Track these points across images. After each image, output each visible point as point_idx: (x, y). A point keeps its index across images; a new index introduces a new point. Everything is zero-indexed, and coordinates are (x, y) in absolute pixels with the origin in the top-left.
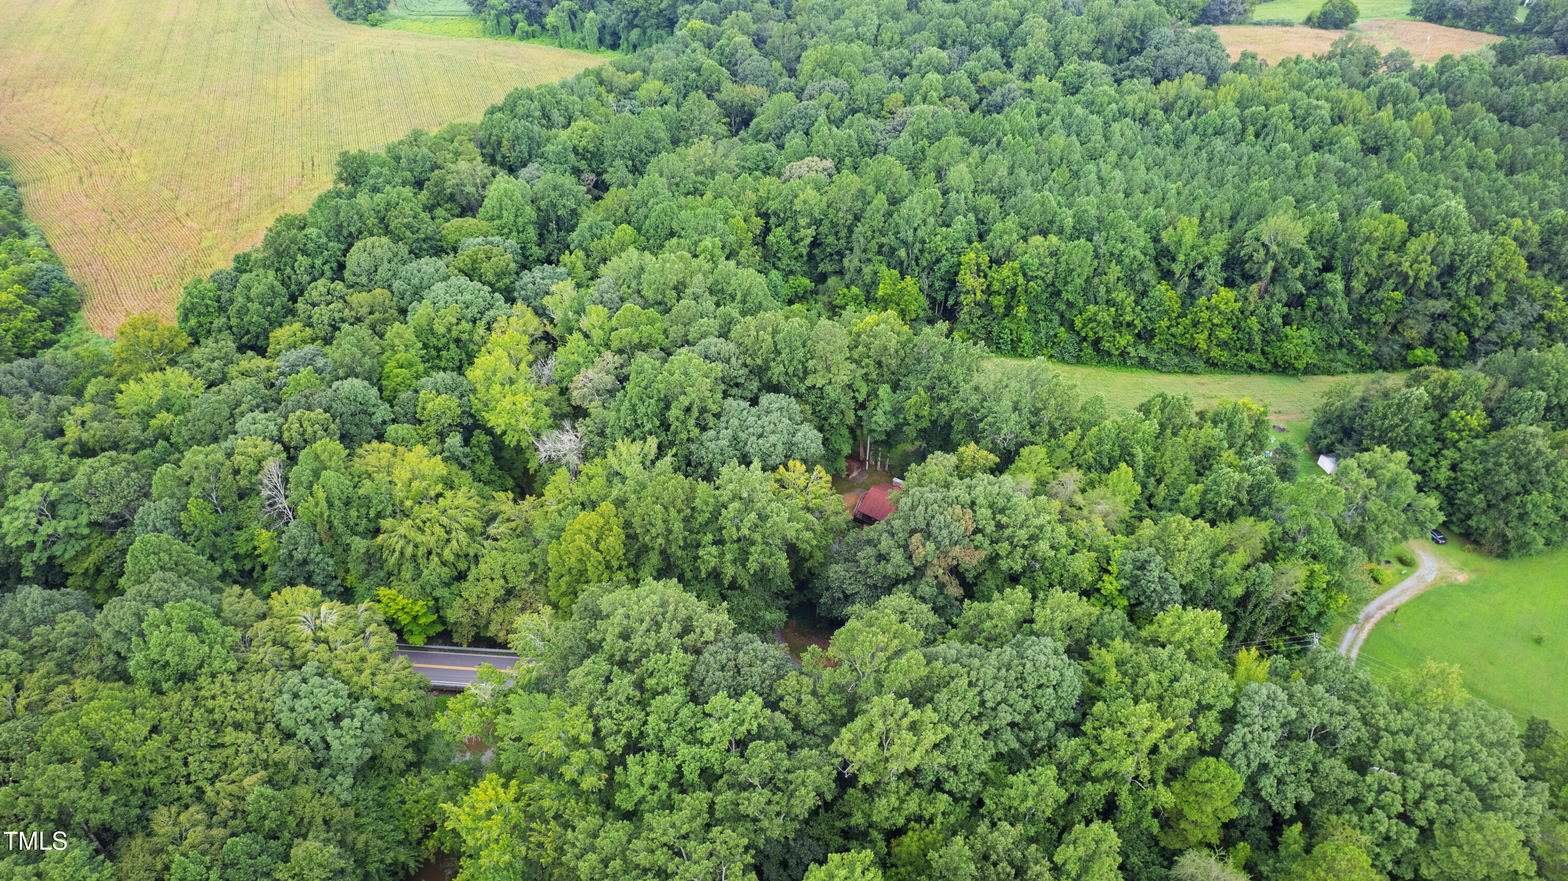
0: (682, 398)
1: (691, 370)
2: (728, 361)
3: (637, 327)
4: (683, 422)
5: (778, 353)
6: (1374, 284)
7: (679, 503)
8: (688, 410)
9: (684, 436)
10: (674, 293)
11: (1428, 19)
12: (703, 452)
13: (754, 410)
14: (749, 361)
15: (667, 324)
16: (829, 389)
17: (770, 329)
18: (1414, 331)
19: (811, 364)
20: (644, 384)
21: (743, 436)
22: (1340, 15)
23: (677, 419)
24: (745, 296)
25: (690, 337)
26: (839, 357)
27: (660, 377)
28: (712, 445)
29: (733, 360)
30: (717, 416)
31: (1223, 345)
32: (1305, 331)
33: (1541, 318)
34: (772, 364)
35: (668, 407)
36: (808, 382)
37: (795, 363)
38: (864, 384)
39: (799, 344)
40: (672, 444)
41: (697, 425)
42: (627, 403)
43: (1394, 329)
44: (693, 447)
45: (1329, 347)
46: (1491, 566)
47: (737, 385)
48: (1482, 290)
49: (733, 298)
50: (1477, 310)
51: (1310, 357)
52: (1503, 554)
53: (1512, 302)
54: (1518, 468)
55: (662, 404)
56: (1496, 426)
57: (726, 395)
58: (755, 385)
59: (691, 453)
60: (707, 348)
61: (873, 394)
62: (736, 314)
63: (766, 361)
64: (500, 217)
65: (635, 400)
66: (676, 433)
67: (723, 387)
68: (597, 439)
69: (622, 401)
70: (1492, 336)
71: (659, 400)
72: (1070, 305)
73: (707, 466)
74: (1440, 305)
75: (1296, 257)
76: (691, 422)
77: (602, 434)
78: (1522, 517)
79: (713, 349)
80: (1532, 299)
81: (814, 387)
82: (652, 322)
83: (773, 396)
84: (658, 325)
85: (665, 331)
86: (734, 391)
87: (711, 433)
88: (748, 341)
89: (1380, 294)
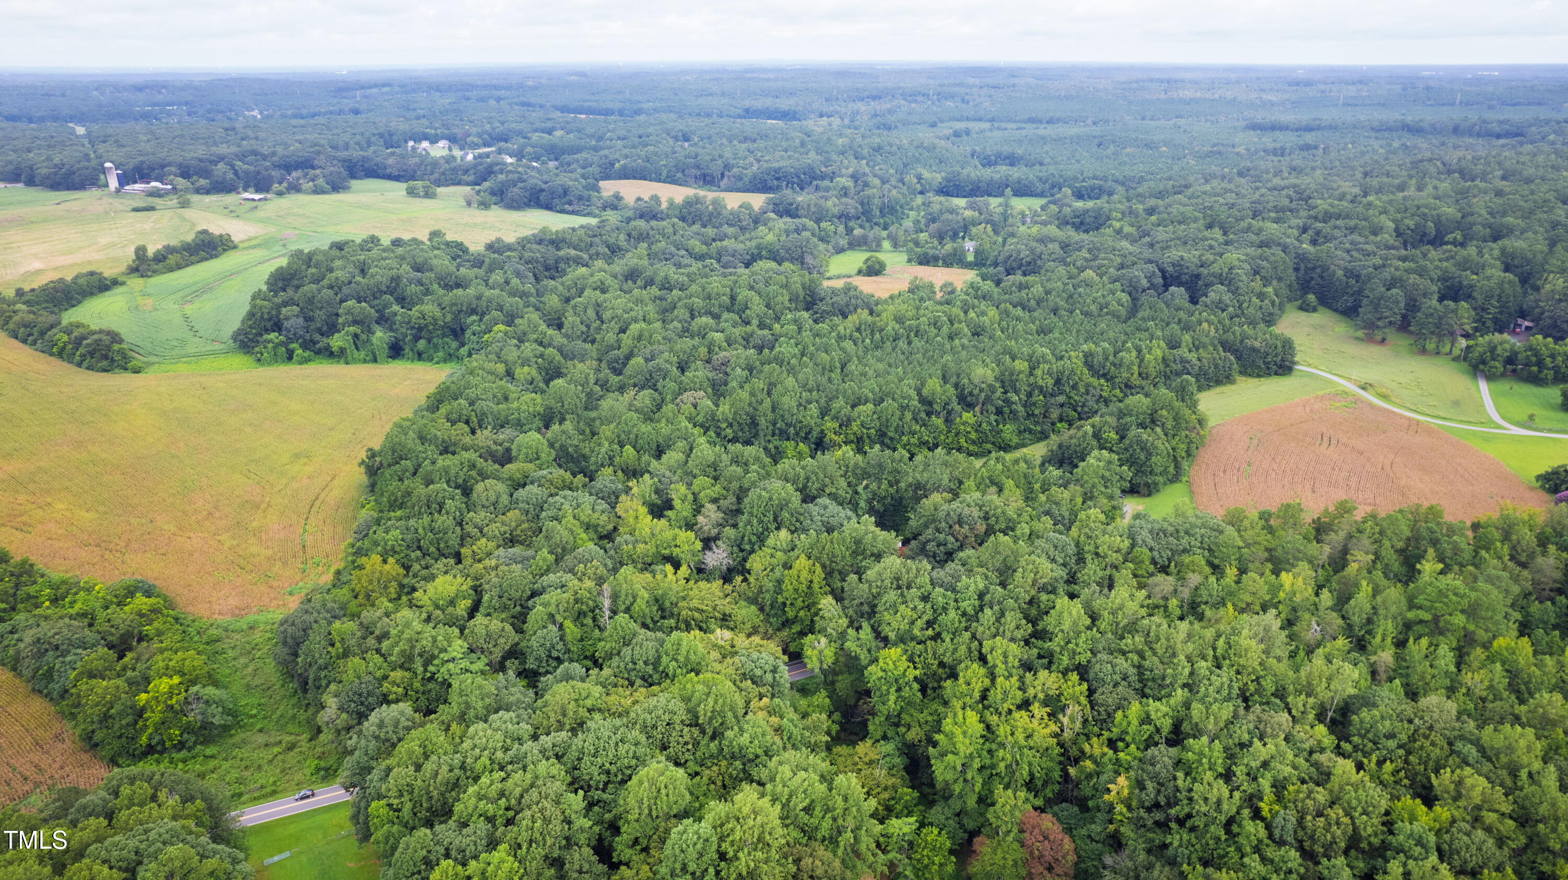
3: (710, 489)
6: (1029, 395)
11: (921, 263)
18: (1055, 414)
20: (763, 504)
21: (824, 519)
22: (877, 267)
25: (745, 486)
27: (774, 497)
30: (802, 514)
31: (974, 442)
32: (1008, 426)
33: (1101, 396)
35: (777, 515)
42: (755, 519)
43: (1045, 417)
45: (1020, 432)
46: (1147, 500)
48: (1074, 387)
50: (1076, 398)
51: (1015, 440)
52: (1149, 495)
53: (1087, 393)
54: (1142, 449)
56: (1122, 438)
64: (538, 459)
70: (1086, 409)
71: (773, 511)
72: (892, 439)
74: (1061, 399)
75: (992, 389)
78: (1151, 473)
80: (1095, 388)
84: (718, 486)
85: (724, 488)
89: (1034, 399)
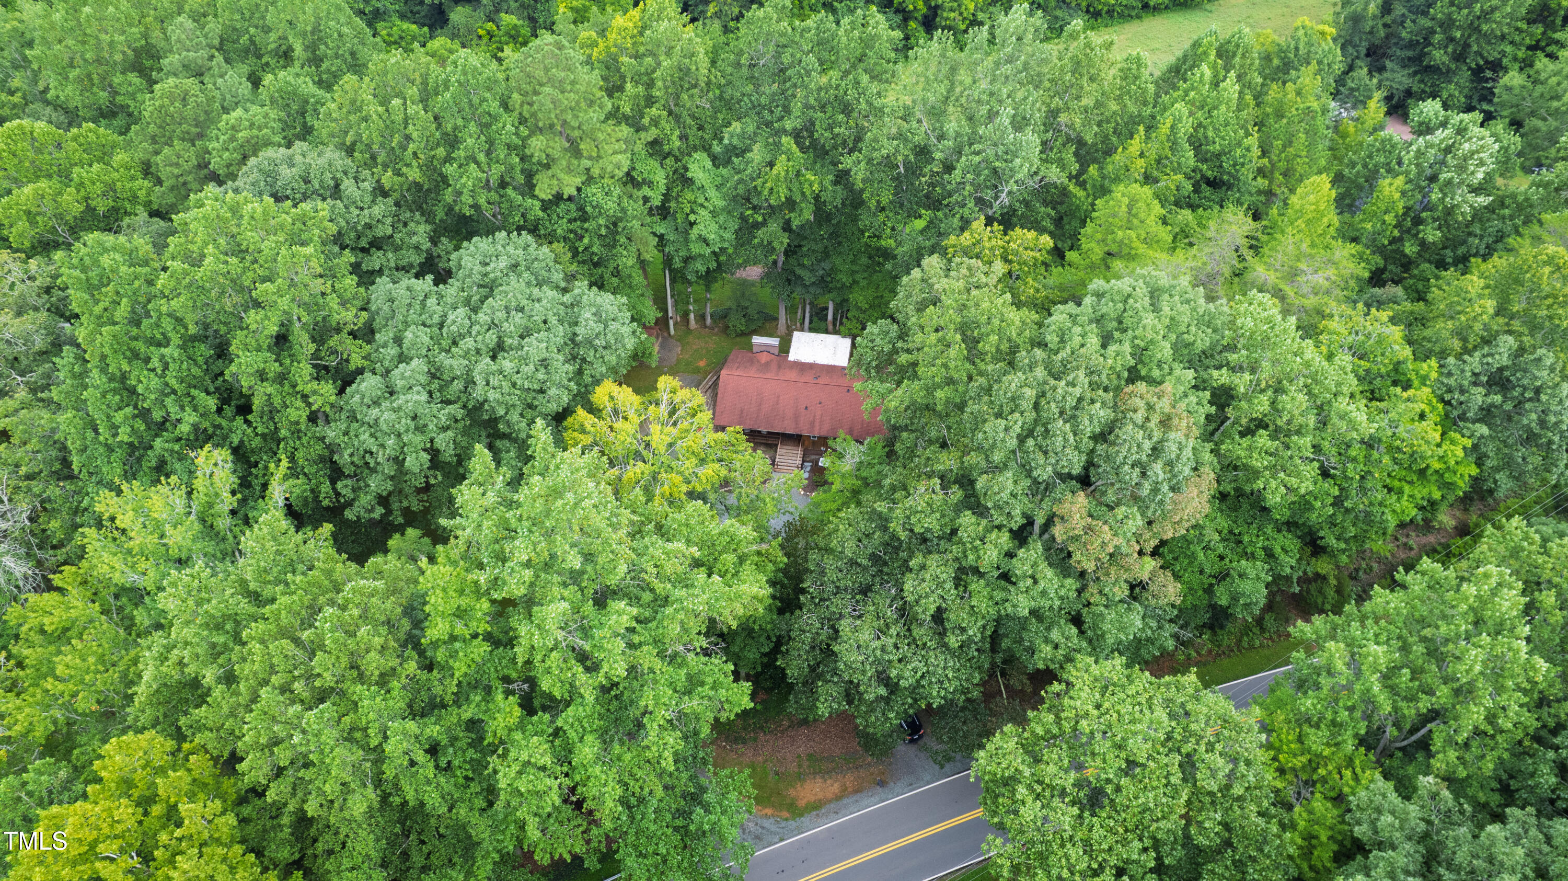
0: (252, 317)
1: (250, 237)
2: (336, 191)
3: (65, 175)
4: (281, 378)
5: (452, 142)
7: (373, 663)
8: (282, 340)
9: (297, 413)
10: (134, 78)
12: (366, 439)
13: (451, 290)
14: (388, 179)
15: (143, 150)
16: (594, 193)
17: (413, 91)
19: (537, 145)
20: (122, 312)
21: (454, 363)
23: (262, 376)
24: (311, 48)
25: (216, 163)
26: (595, 115)
27: (162, 280)
28: (385, 415)
29: (348, 185)
30: (367, 333)
34: (450, 170)
35: (222, 352)
36: (544, 190)
37: (501, 153)
38: (654, 164)
39: (494, 106)
40: (272, 440)
41: (321, 371)
42: (96, 377)
44: (332, 433)
47: (377, 244)
49: (286, 56)
55: (204, 351)
57: (366, 278)
58: (420, 232)
59: (332, 449)
60: (270, 176)
61: (682, 179)
62: (307, 86)
63: (429, 167)
65: (121, 364)
66: (272, 412)
67: (349, 257)
68: (54, 491)
69: (81, 377)
71: (188, 341)
73: (390, 469)
76: (303, 371)
77: (64, 472)
79: (286, 172)
81: (558, 197)
82: (104, 155)
83: (480, 245)
84: (120, 157)
85: (147, 170)
86: (376, 260)
87: (369, 384)
88: (370, 133)
